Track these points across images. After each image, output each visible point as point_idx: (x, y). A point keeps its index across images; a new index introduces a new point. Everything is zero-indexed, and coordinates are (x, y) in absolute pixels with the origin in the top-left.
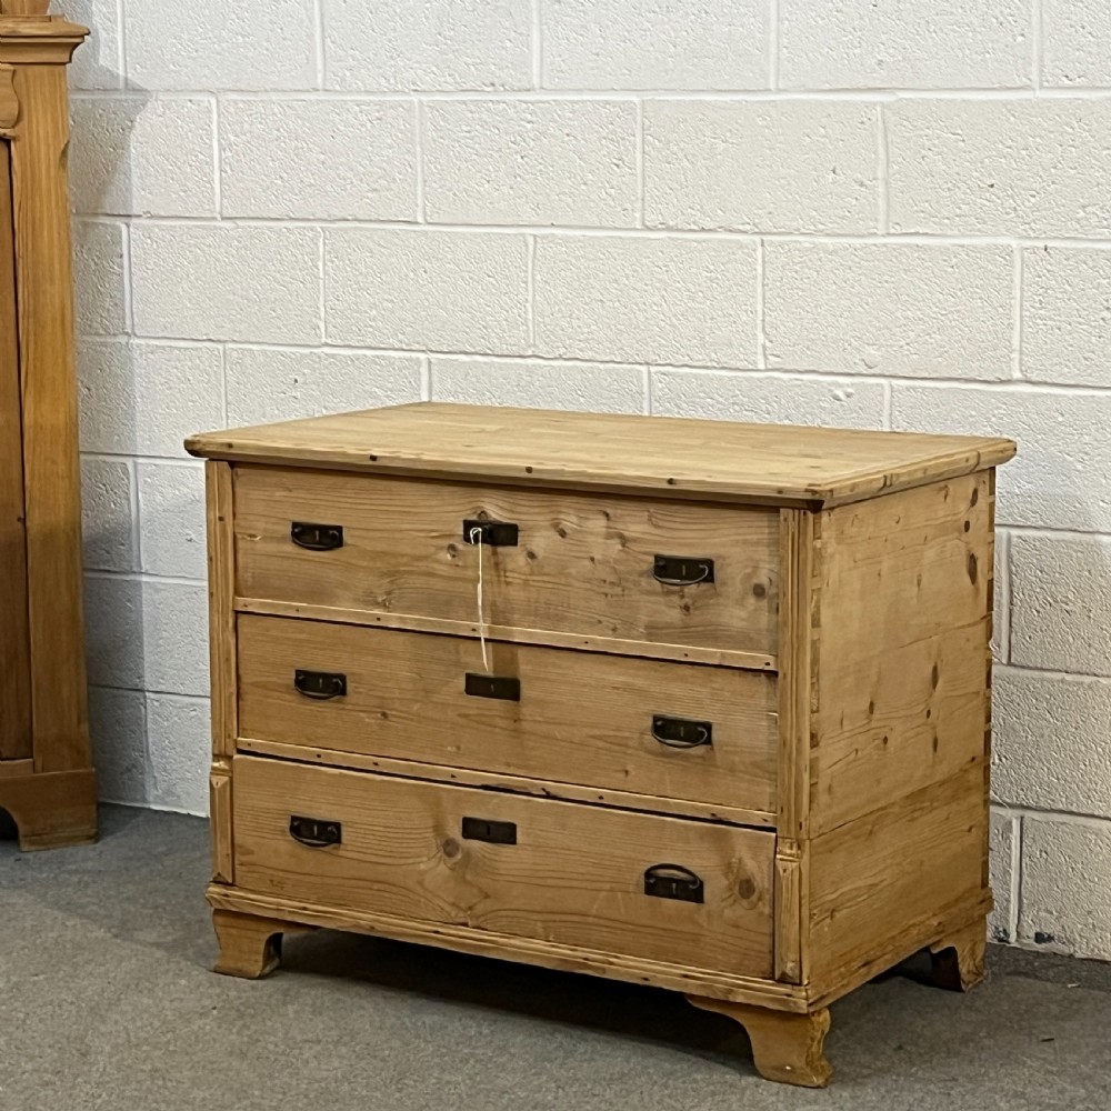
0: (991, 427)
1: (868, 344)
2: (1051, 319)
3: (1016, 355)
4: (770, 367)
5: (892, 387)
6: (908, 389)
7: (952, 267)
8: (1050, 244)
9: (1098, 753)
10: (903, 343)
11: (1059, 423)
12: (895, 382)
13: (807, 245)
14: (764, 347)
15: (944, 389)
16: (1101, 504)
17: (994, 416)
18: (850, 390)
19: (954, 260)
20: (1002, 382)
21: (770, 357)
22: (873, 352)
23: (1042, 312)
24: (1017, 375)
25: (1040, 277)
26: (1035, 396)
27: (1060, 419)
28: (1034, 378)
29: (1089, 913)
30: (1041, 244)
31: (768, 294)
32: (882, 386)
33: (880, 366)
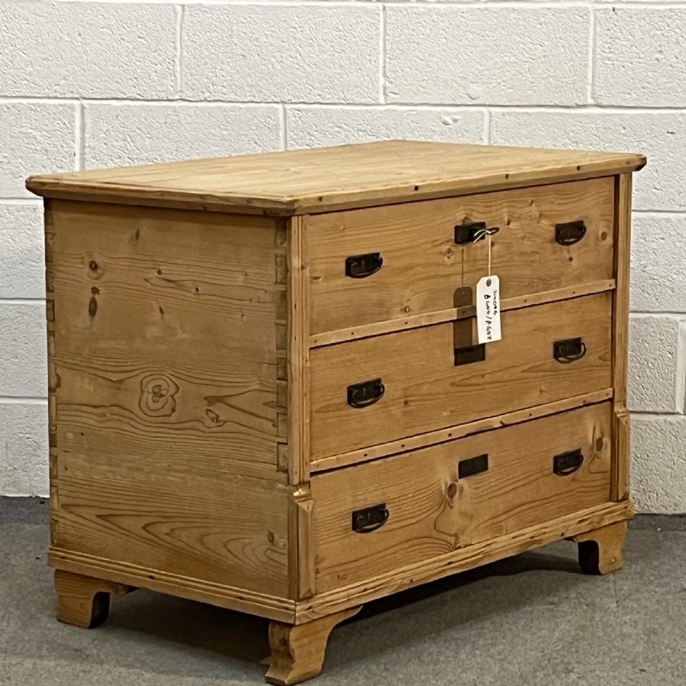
0: (570, 139)
1: (471, 82)
2: (617, 60)
3: (589, 87)
4: (389, 102)
5: (490, 113)
6: (503, 114)
7: (541, 24)
8: (617, 6)
9: (650, 368)
10: (500, 81)
11: (623, 135)
12: (493, 110)
13: (423, 10)
14: (385, 88)
15: (534, 114)
16: (654, 190)
17: (572, 131)
18: (457, 117)
19: (543, 19)
20: (579, 106)
21: (389, 94)
22: (476, 88)
23: (611, 55)
24: (590, 101)
25: (608, 30)
26: (604, 115)
27: (623, 131)
28: (604, 103)
29: (641, 481)
30: (610, 7)
31: (388, 47)
32: (482, 113)
33: (481, 99)
